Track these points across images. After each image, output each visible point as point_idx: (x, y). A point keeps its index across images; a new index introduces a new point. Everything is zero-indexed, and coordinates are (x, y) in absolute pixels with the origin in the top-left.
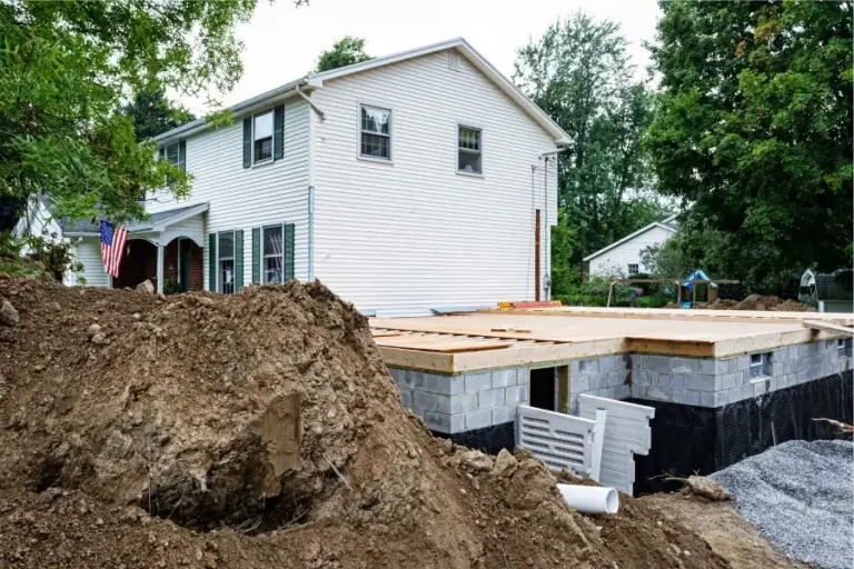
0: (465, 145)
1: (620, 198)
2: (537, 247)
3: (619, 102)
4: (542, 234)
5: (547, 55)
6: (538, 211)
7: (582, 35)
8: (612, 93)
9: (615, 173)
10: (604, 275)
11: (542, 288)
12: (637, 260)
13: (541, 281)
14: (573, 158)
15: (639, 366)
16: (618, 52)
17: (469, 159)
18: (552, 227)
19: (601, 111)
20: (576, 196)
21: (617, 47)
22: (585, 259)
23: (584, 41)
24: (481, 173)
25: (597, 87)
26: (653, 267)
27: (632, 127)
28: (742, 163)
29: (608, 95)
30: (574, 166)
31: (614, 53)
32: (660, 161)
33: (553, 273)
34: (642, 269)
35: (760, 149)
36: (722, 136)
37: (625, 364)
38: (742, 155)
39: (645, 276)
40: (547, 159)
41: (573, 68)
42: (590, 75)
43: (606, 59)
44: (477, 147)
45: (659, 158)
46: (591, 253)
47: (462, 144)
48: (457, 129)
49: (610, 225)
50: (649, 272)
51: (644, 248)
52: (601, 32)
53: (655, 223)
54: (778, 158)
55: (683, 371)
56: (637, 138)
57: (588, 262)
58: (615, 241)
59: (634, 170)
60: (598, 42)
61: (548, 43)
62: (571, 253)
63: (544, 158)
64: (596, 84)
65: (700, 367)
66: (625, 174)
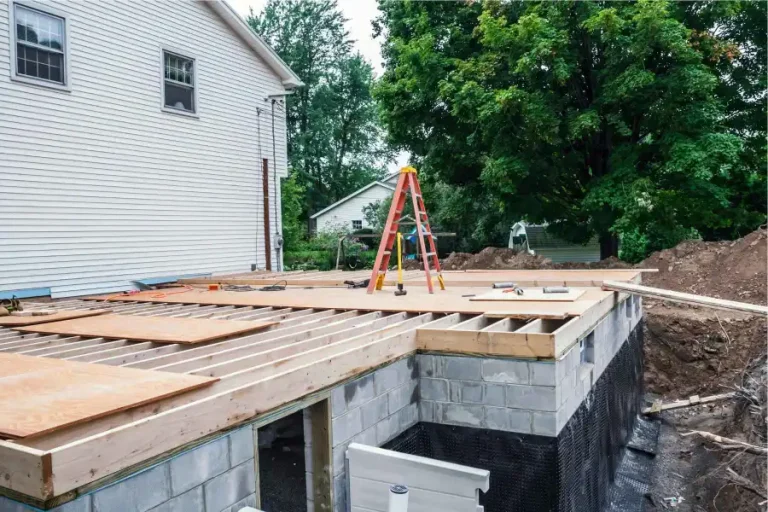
0: (173, 77)
1: (341, 161)
2: (266, 202)
3: (338, 73)
4: (271, 187)
5: (269, 26)
6: (265, 161)
7: (302, 10)
8: (331, 64)
9: (336, 139)
10: (332, 231)
11: (272, 248)
12: (361, 216)
13: (272, 240)
14: (297, 125)
15: (430, 373)
16: (336, 27)
17: (179, 94)
18: (282, 180)
19: (322, 81)
20: (301, 158)
21: (335, 22)
22: (313, 217)
23: (305, 15)
24: (194, 112)
25: (318, 59)
26: (376, 222)
27: (350, 97)
28: (482, 113)
29: (327, 66)
30: (298, 131)
31: (332, 28)
32: (393, 113)
33: (284, 231)
34: (365, 225)
35: (503, 95)
36: (462, 84)
37: (410, 371)
38: (483, 103)
39: (370, 231)
40: (274, 102)
41: (294, 40)
42: (312, 47)
43: (325, 34)
44: (188, 80)
45: (391, 110)
46: (317, 212)
47: (168, 75)
48: (161, 55)
49: (333, 185)
50: (371, 227)
51: (367, 205)
52: (320, 7)
53: (376, 182)
54: (519, 106)
55: (502, 381)
56: (354, 108)
57: (315, 219)
58: (337, 200)
59: (353, 136)
60: (318, 17)
61: (270, 14)
62: (300, 211)
63: (270, 100)
64: (317, 56)
65: (531, 374)
66: (345, 141)
